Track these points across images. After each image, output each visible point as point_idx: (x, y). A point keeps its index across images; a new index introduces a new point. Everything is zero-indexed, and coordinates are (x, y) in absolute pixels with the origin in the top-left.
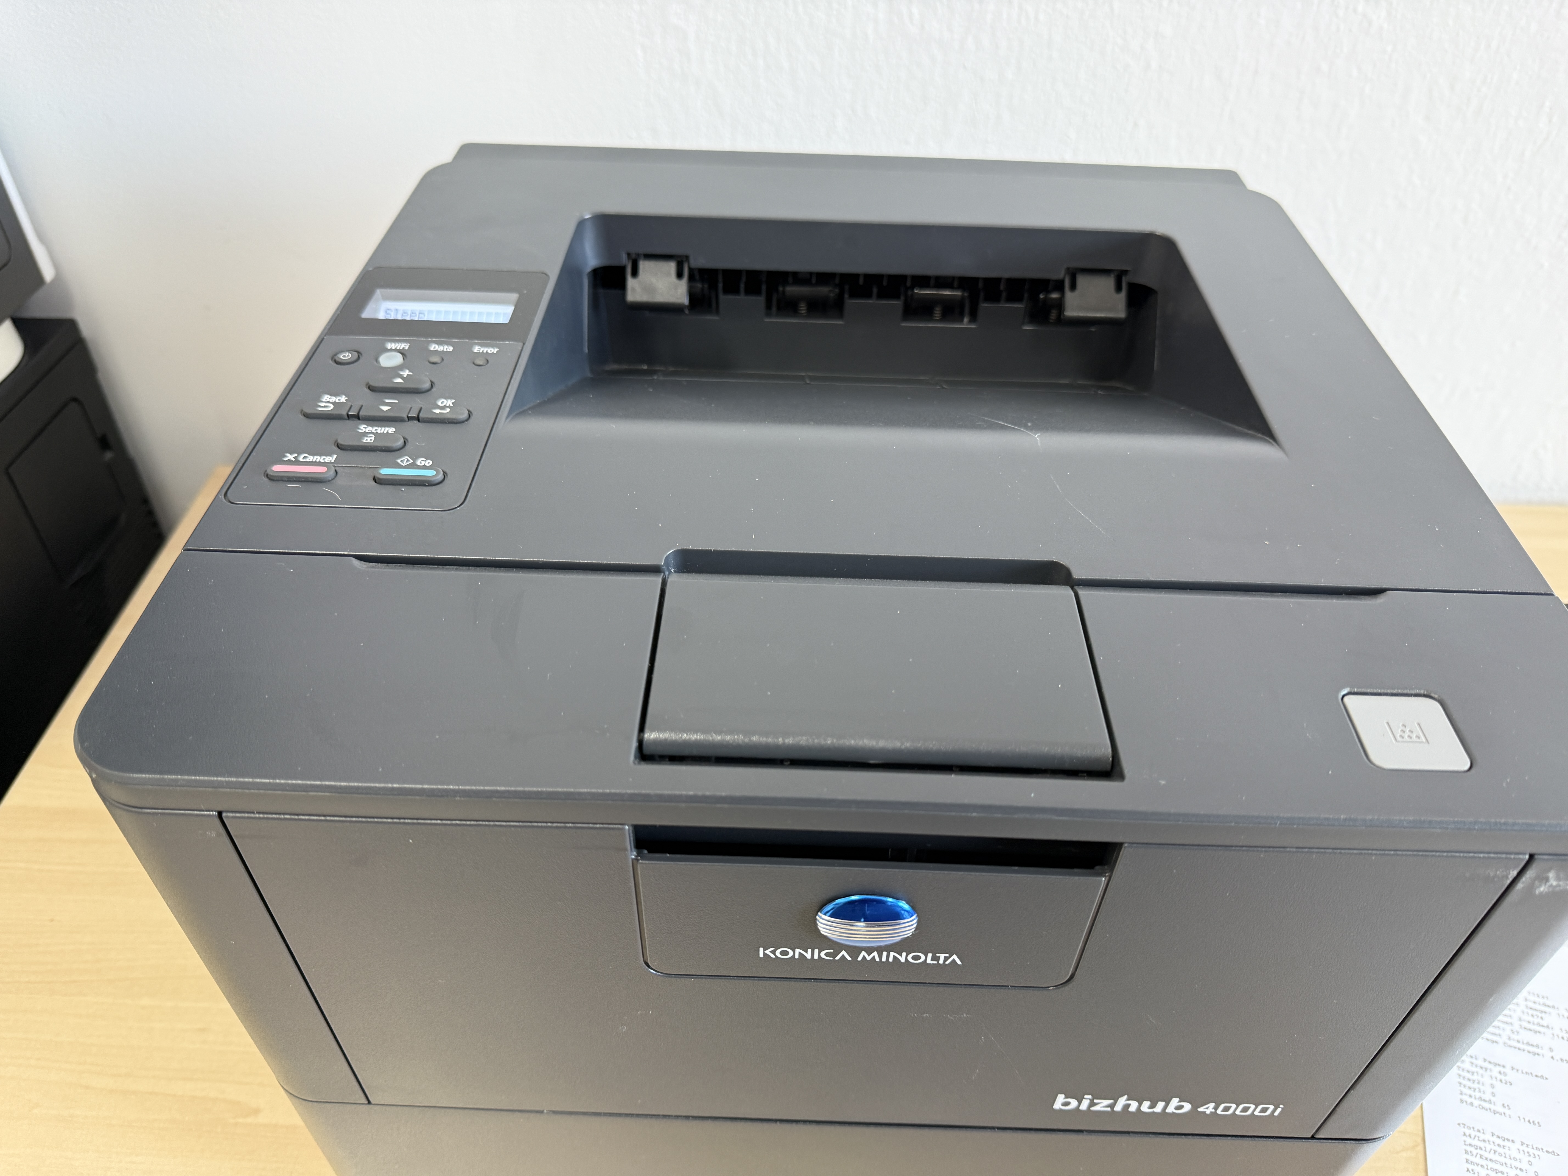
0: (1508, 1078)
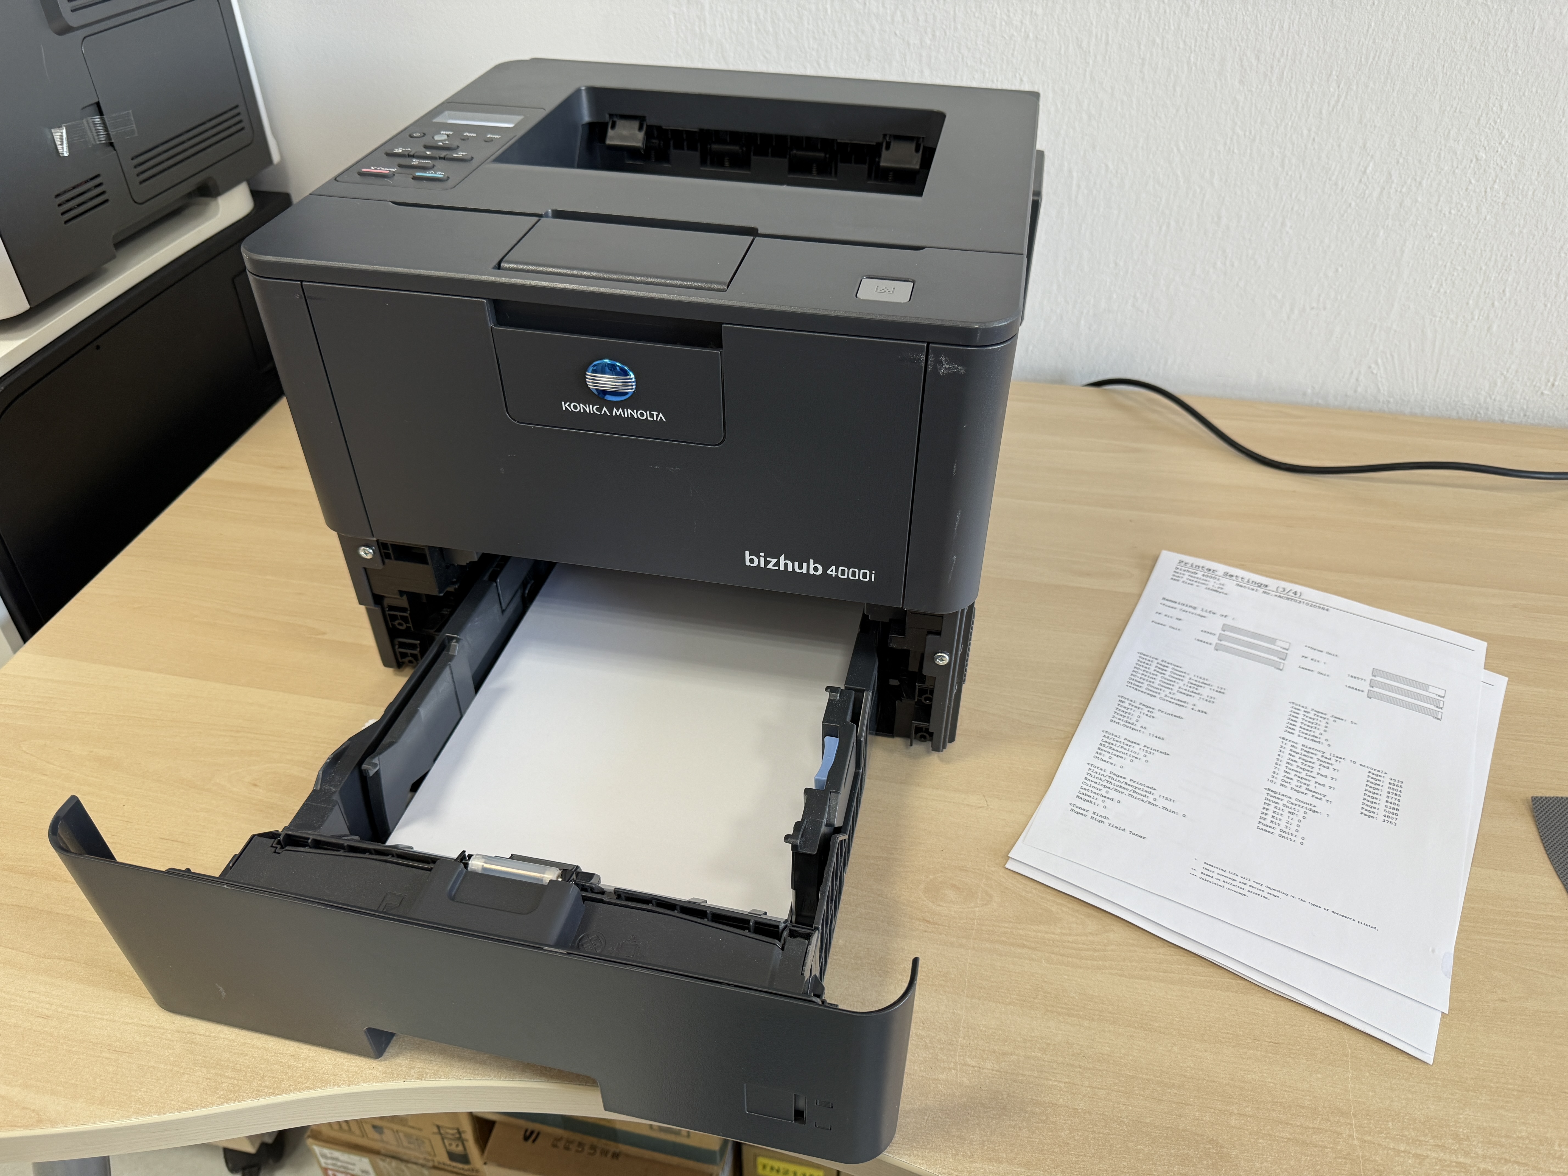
0: (1152, 715)
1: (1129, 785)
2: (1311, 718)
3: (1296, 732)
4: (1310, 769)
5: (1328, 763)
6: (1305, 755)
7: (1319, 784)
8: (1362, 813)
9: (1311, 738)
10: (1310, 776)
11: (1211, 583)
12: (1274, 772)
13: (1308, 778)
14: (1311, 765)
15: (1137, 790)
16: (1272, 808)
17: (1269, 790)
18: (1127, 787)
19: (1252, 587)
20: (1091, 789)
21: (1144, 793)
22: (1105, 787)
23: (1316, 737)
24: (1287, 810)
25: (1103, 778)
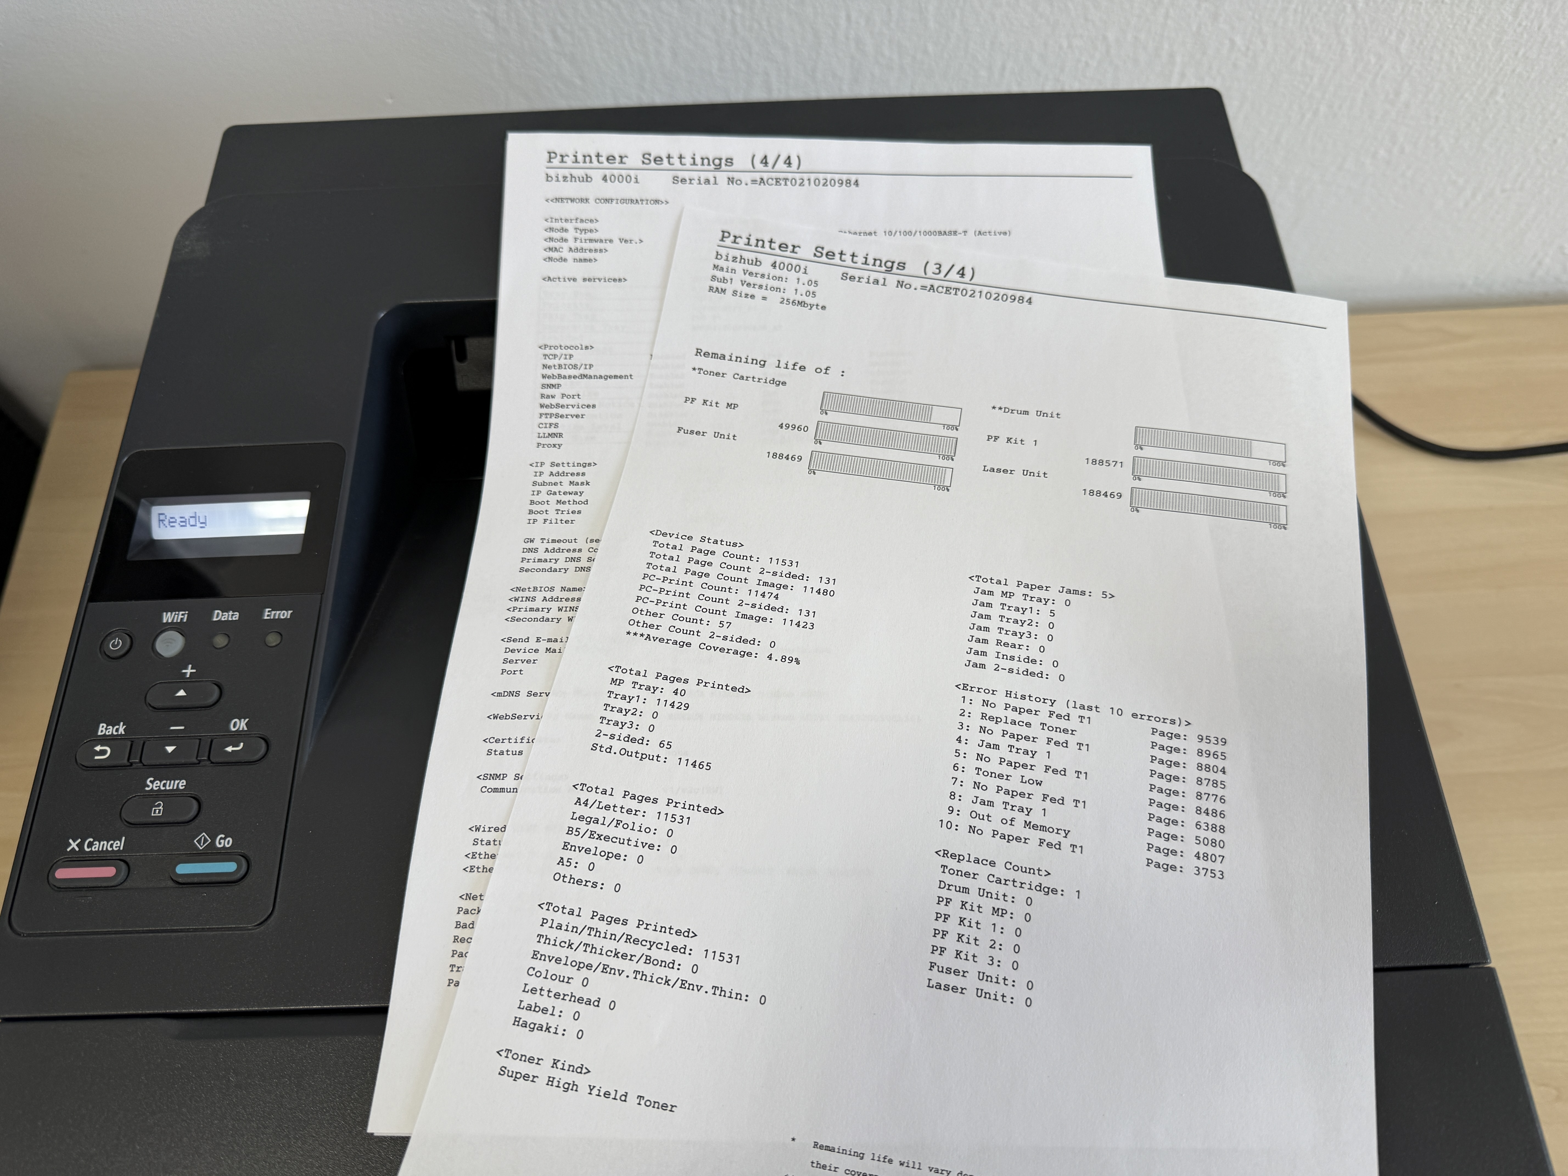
1: (636, 941)
2: (1017, 609)
3: (990, 661)
4: (1027, 760)
5: (1065, 731)
6: (1014, 722)
7: (1053, 800)
8: (1149, 862)
9: (1023, 666)
10: (1031, 782)
11: (792, 285)
12: (952, 795)
13: (1027, 788)
14: (1029, 745)
15: (655, 953)
16: (954, 910)
17: (945, 853)
18: (630, 948)
19: (874, 276)
20: (548, 984)
21: (669, 956)
22: (579, 966)
23: (1034, 661)
24: (988, 904)
25: (576, 939)
